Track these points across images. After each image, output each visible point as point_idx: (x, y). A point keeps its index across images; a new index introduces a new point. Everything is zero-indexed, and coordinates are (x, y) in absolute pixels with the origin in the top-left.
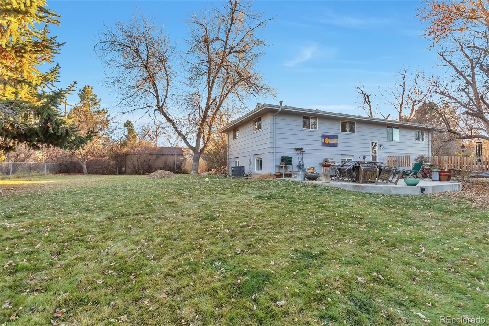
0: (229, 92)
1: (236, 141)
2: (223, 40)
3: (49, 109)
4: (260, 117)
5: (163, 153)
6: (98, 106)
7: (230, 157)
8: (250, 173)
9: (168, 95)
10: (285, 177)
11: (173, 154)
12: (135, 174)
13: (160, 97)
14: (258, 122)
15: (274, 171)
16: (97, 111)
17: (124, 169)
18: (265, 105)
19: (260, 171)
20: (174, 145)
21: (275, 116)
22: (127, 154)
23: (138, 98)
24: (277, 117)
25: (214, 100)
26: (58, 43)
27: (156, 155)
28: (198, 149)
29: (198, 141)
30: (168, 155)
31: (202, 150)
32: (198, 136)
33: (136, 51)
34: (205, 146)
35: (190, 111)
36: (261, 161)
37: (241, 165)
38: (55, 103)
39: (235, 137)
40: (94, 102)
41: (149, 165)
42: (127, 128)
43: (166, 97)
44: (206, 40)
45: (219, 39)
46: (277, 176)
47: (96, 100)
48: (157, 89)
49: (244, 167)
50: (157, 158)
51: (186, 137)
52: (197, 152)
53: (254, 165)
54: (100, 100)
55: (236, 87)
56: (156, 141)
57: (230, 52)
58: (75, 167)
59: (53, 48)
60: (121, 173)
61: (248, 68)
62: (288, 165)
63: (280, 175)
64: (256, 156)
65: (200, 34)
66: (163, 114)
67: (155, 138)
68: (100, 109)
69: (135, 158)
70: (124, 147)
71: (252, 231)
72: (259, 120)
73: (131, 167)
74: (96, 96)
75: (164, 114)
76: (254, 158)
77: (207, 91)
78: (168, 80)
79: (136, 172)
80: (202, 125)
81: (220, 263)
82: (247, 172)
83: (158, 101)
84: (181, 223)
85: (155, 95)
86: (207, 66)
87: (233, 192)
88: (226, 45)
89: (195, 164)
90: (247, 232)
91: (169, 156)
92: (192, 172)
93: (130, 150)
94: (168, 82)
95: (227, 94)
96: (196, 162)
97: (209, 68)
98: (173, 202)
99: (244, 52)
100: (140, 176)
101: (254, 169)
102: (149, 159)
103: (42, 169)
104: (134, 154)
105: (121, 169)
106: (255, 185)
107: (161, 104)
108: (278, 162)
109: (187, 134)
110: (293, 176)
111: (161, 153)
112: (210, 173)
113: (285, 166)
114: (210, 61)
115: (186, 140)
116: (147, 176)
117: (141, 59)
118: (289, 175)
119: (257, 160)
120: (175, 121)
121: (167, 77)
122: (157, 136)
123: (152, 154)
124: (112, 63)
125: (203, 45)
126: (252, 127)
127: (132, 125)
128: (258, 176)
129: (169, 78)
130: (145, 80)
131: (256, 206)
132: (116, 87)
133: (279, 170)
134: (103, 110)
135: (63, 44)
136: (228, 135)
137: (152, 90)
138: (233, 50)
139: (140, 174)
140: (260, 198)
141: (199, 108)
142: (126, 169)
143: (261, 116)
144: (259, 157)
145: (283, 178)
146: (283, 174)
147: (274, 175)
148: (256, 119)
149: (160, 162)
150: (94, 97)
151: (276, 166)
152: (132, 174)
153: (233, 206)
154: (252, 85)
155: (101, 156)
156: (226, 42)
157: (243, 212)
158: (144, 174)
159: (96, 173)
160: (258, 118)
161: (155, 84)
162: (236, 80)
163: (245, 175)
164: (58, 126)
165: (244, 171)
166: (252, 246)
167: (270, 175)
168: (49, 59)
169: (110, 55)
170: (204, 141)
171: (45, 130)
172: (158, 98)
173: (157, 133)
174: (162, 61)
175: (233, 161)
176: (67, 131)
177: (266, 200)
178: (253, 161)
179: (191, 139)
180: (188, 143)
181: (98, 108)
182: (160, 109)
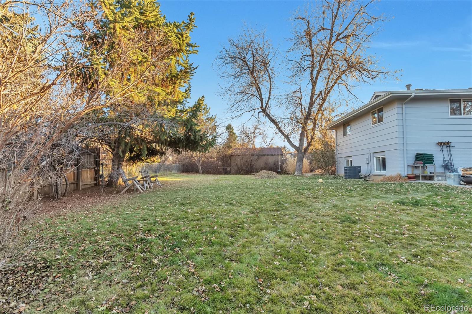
0: (335, 83)
1: (346, 138)
2: (328, 28)
3: (192, 121)
4: (382, 108)
5: (264, 154)
6: (208, 114)
7: (339, 156)
8: (368, 174)
9: (271, 96)
10: (422, 180)
11: (273, 154)
12: (239, 174)
13: (263, 99)
14: (378, 113)
15: (405, 172)
16: (208, 119)
17: (228, 169)
18: (391, 93)
19: (382, 172)
20: (270, 145)
21: (405, 104)
22: (231, 156)
23: (243, 103)
24: (407, 106)
25: (319, 95)
26: (194, 67)
27: (257, 155)
28: (302, 148)
29: (301, 140)
30: (268, 155)
31: (306, 150)
32: (302, 135)
33: (244, 60)
34: (309, 145)
35: (292, 109)
36: (384, 160)
37: (354, 165)
38: (195, 115)
39: (345, 134)
40: (206, 111)
41: (251, 166)
42: (229, 132)
43: (269, 99)
44: (308, 34)
45: (324, 29)
46: (410, 178)
47: (207, 109)
48: (261, 92)
49: (360, 167)
50: (258, 158)
51: (289, 137)
52: (301, 151)
53: (374, 164)
54: (210, 108)
55: (343, 76)
56: (254, 142)
57: (337, 40)
58: (193, 167)
59: (191, 72)
60: (227, 173)
61: (358, 53)
62: (426, 165)
63: (416, 177)
64: (375, 155)
65: (302, 29)
66: (266, 115)
67: (253, 139)
68: (210, 117)
69: (238, 159)
70: (230, 149)
71: (411, 241)
72: (380, 110)
73: (236, 168)
74: (207, 106)
75: (268, 115)
76: (373, 157)
77: (310, 86)
78: (271, 82)
79: (239, 172)
80: (305, 123)
81: (387, 269)
82: (363, 173)
83: (262, 104)
84: (321, 222)
85: (259, 97)
86: (310, 61)
87: (362, 195)
88: (331, 34)
89: (299, 164)
90: (404, 240)
91: (269, 157)
92: (296, 173)
93: (233, 152)
94: (271, 84)
95: (333, 86)
96: (300, 162)
97: (313, 61)
98: (301, 202)
99: (354, 36)
100: (243, 176)
101: (374, 169)
102: (251, 160)
103: (173, 169)
104: (237, 155)
105: (226, 169)
106: (384, 188)
107: (264, 106)
108: (412, 161)
109: (291, 133)
110: (435, 178)
111: (262, 153)
112: (315, 174)
113: (422, 165)
114: (313, 54)
115: (289, 139)
116: (253, 176)
117: (248, 67)
118: (431, 178)
119: (378, 159)
120: (278, 121)
121: (270, 79)
122: (254, 137)
123: (253, 155)
124: (224, 75)
125: (305, 40)
126: (369, 120)
127: (233, 128)
128: (381, 178)
129: (272, 80)
130: (250, 85)
131: (401, 213)
132: (228, 96)
133: (413, 171)
134: (212, 117)
135: (197, 67)
136: (336, 131)
137: (256, 93)
138: (341, 36)
139: (243, 174)
140: (402, 203)
141: (301, 105)
142: (230, 169)
143: (383, 106)
144: (381, 156)
145: (421, 181)
146: (419, 176)
147: (406, 176)
148: (376, 110)
149: (261, 163)
150: (205, 106)
151: (408, 166)
152: (236, 174)
153: (370, 210)
154: (365, 72)
155: (211, 158)
156: (332, 30)
157: (387, 217)
158: (246, 174)
159: (208, 173)
160: (378, 110)
161: (259, 88)
162: (344, 68)
163: (361, 176)
164: (196, 133)
165: (360, 172)
166: (419, 257)
167: (400, 177)
168: (188, 81)
169: (224, 69)
170: (308, 140)
171: (188, 138)
172: (261, 100)
173: (254, 134)
174: (265, 64)
175: (344, 160)
176: (201, 137)
177: (411, 206)
178: (372, 161)
179: (295, 138)
180: (292, 142)
181: (208, 116)
182: (264, 111)
